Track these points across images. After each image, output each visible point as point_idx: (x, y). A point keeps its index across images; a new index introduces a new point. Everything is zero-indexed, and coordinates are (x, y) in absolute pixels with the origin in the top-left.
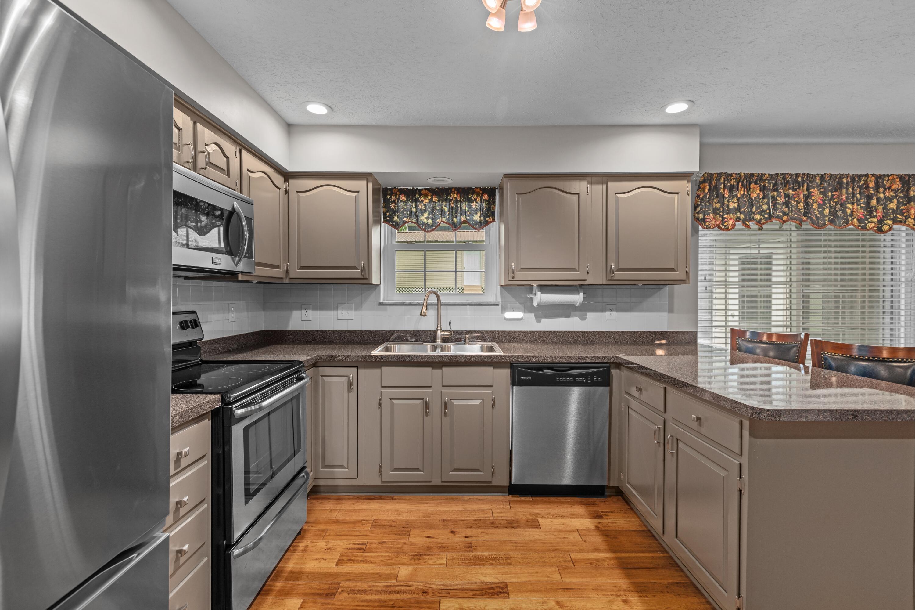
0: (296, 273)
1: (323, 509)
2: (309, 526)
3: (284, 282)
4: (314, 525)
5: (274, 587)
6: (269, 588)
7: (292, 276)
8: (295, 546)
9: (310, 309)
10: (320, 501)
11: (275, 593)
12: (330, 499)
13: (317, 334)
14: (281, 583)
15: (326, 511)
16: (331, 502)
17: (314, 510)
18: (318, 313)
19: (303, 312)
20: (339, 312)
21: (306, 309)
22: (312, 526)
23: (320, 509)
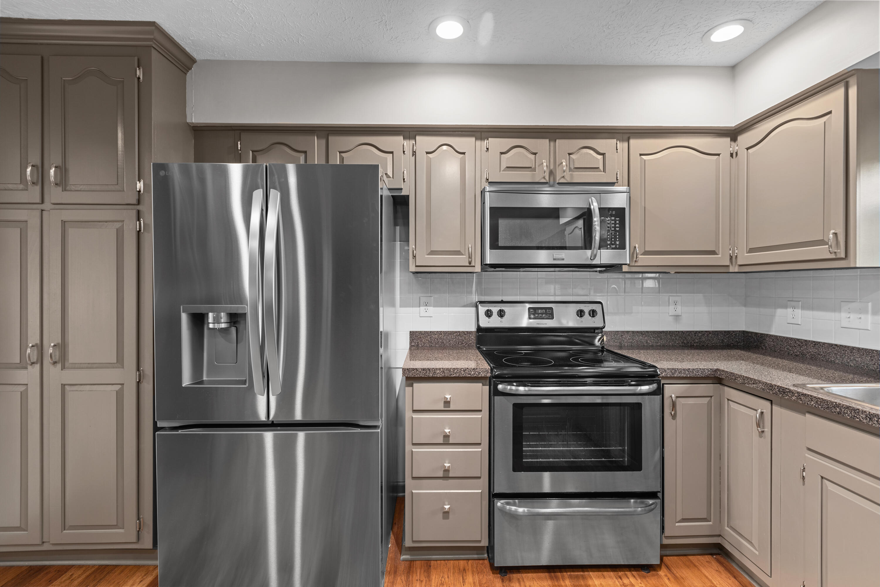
0: (745, 258)
1: (710, 578)
2: (666, 576)
3: (731, 271)
4: (672, 579)
5: (563, 580)
6: (560, 577)
7: (740, 262)
8: (626, 575)
9: (798, 308)
10: (721, 569)
11: (556, 584)
12: (735, 577)
13: (806, 345)
14: (570, 584)
15: (706, 580)
16: (730, 581)
17: (698, 569)
18: (809, 314)
19: (790, 310)
20: (844, 315)
21: (794, 307)
22: (668, 579)
23: (707, 574)
